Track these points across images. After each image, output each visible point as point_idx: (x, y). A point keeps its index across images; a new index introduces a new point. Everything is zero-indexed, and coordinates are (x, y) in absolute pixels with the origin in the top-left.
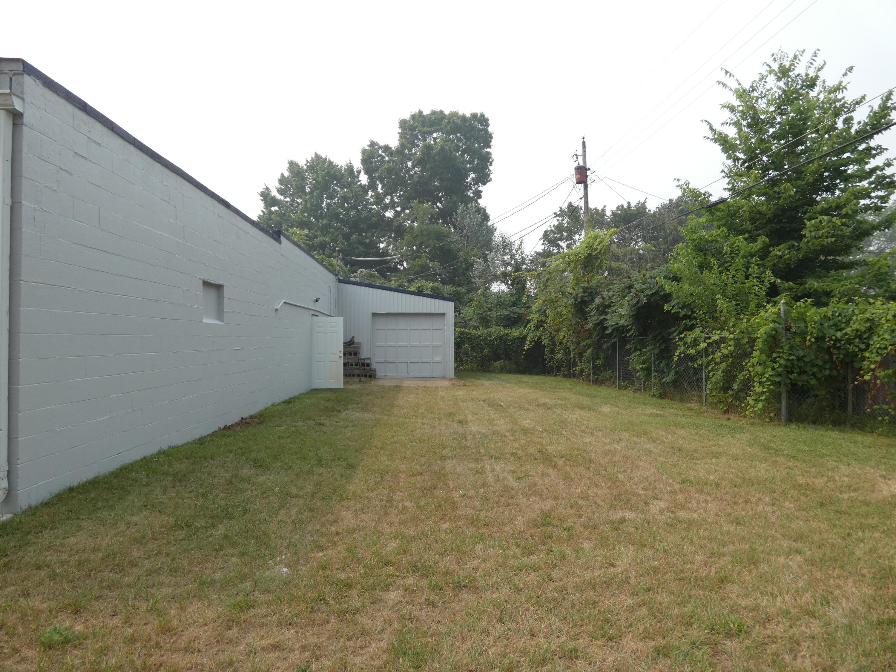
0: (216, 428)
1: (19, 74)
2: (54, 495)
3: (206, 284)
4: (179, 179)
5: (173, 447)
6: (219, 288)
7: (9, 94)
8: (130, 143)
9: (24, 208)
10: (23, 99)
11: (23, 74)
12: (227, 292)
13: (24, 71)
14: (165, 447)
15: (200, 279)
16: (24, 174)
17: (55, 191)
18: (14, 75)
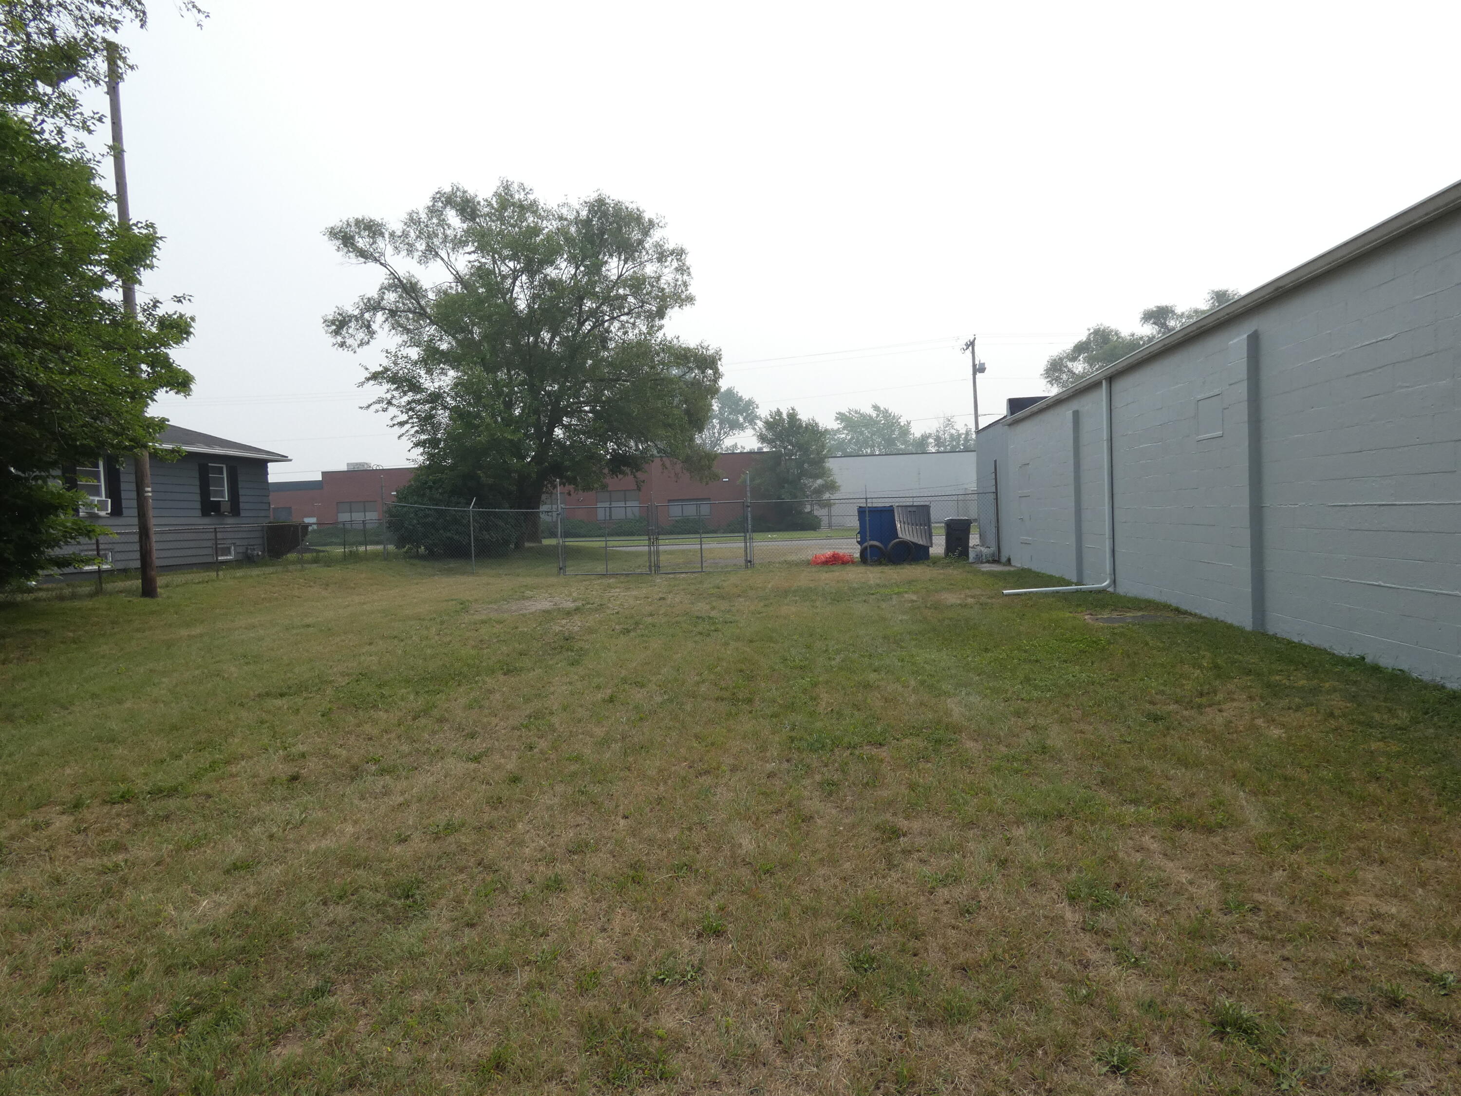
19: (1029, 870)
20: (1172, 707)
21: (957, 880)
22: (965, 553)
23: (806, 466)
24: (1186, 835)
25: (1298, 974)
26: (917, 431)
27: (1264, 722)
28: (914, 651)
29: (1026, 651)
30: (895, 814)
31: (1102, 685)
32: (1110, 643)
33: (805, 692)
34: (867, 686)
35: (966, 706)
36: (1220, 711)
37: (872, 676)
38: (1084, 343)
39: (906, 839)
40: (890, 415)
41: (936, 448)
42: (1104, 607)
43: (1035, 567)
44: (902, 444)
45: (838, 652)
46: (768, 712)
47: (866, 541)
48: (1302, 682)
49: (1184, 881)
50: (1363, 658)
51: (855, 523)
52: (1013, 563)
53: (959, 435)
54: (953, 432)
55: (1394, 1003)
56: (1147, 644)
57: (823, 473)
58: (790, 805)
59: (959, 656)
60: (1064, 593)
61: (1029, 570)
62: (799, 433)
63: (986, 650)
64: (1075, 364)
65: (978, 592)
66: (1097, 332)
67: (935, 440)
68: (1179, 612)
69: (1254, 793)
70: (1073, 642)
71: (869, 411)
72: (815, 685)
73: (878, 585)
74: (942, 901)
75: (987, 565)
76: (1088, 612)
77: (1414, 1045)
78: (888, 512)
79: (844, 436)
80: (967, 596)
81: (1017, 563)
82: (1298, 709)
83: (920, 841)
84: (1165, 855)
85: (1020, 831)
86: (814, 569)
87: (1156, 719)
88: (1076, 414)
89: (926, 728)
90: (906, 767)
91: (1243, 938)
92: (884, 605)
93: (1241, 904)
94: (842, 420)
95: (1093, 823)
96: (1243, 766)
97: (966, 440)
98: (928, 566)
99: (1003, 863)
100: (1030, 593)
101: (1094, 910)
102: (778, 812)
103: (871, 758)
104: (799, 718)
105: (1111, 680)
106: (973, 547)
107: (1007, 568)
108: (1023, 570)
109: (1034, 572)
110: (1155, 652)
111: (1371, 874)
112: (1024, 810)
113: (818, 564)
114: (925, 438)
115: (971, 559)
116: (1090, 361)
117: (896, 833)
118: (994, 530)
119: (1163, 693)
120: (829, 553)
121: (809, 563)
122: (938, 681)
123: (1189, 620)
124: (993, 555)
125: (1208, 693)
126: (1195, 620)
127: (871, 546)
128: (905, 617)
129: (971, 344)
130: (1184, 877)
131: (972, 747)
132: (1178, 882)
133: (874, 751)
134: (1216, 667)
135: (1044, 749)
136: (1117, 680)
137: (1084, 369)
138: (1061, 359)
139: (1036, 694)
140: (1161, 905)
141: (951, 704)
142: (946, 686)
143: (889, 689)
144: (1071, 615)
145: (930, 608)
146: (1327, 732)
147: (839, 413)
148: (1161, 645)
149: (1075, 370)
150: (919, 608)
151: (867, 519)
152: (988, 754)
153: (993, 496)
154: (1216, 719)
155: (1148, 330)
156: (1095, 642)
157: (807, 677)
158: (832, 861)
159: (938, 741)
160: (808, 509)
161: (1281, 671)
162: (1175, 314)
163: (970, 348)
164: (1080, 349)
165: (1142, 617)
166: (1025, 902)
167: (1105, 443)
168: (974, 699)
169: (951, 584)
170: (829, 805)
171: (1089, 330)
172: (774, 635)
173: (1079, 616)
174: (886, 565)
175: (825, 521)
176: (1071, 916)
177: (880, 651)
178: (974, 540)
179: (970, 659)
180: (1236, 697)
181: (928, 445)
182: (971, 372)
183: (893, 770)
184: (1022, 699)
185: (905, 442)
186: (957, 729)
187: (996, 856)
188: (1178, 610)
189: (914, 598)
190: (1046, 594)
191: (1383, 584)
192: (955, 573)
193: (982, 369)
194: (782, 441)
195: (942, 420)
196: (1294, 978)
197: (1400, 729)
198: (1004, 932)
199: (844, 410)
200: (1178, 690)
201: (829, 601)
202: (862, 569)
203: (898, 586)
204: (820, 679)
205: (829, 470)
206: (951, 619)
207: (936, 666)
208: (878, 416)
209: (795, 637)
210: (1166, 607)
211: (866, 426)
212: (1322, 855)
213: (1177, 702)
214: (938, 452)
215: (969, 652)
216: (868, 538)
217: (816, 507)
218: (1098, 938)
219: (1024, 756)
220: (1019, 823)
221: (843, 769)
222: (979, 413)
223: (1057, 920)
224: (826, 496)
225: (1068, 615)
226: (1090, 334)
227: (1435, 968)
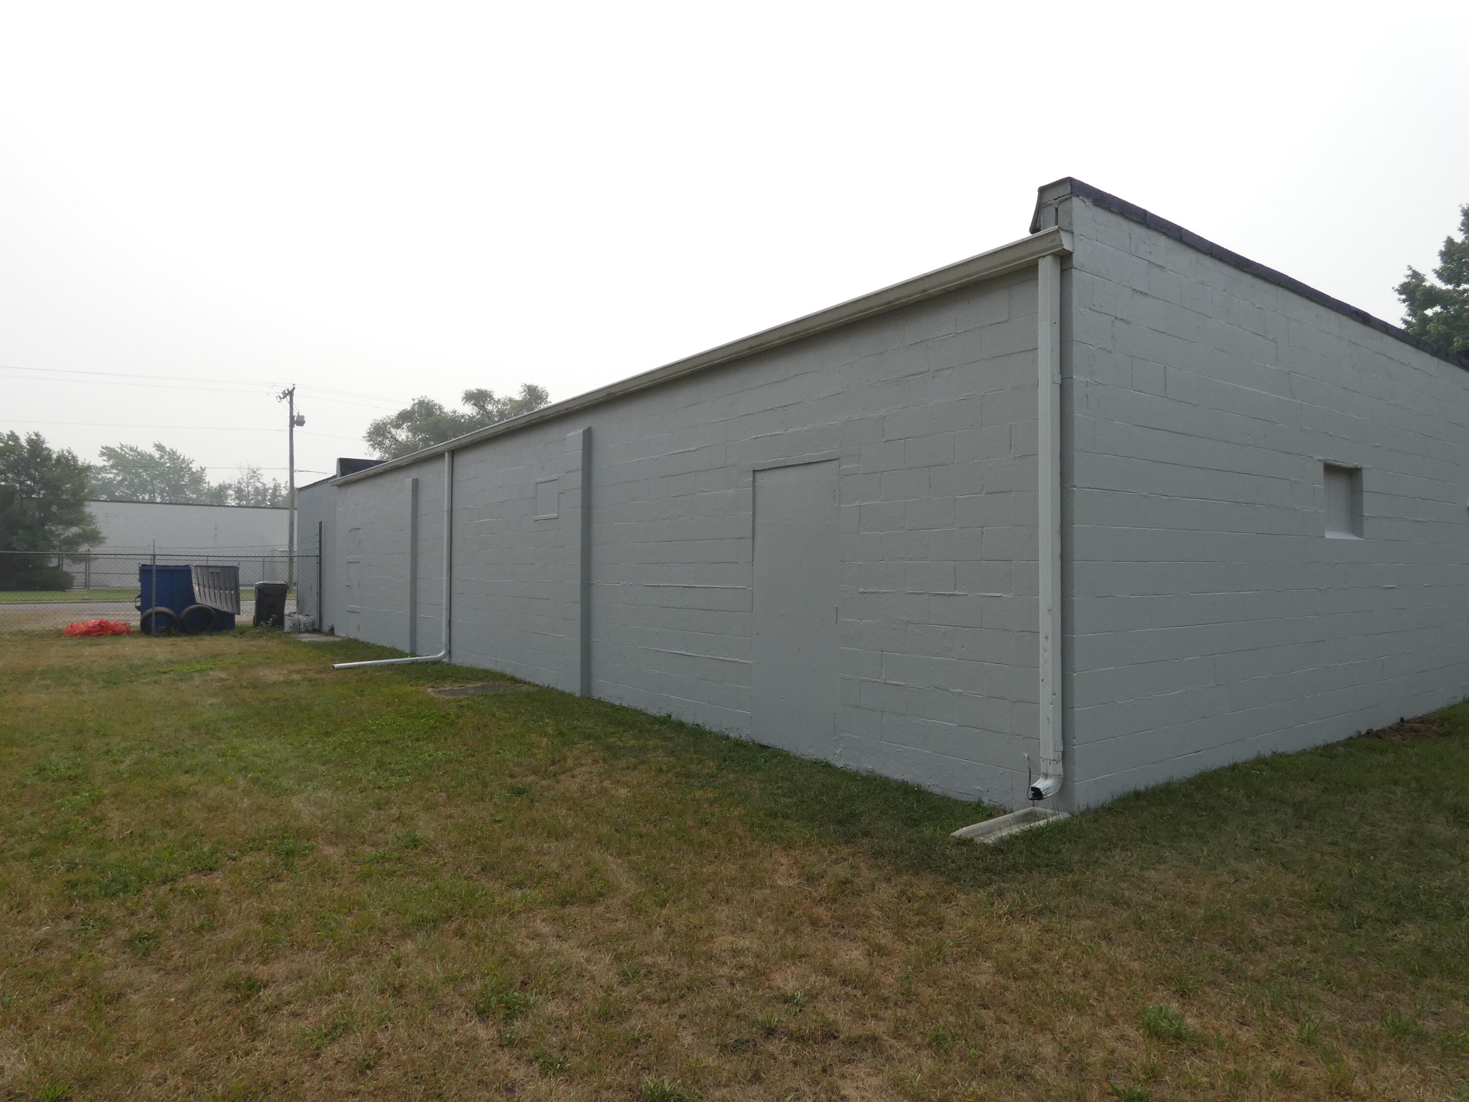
0: (1352, 733)
1: (1067, 199)
2: (1116, 798)
3: (1331, 469)
4: (1281, 291)
5: (1281, 755)
6: (1352, 474)
7: (1057, 231)
8: (1205, 253)
9: (1075, 385)
10: (1072, 232)
11: (1071, 198)
12: (1368, 480)
13: (1072, 193)
14: (1267, 753)
15: (1319, 460)
16: (1076, 337)
17: (1111, 352)
18: (1061, 202)
19: (428, 991)
20: (531, 778)
21: (347, 1027)
22: (279, 621)
23: (54, 508)
24: (573, 911)
25: (696, 1029)
26: (213, 479)
27: (611, 784)
28: (236, 742)
29: (373, 732)
30: (247, 961)
31: (460, 762)
32: (459, 717)
33: (82, 812)
34: (179, 794)
35: (315, 803)
36: (573, 777)
37: (184, 780)
38: (408, 412)
39: (268, 991)
40: (179, 458)
41: (237, 501)
42: (444, 678)
43: (363, 637)
44: (193, 493)
45: (127, 752)
46: (26, 849)
47: (150, 607)
48: (633, 742)
49: (583, 961)
50: (670, 716)
51: (135, 583)
52: (336, 633)
53: (266, 490)
54: (259, 485)
55: (770, 1032)
56: (494, 716)
57: (81, 519)
58: (81, 984)
59: (296, 744)
60: (399, 665)
61: (356, 641)
62: (46, 466)
63: (327, 734)
64: (399, 431)
65: (302, 666)
66: (421, 403)
67: (236, 492)
68: (515, 681)
69: (619, 855)
70: (422, 718)
71: (148, 448)
72: (99, 801)
73: (171, 661)
74: (332, 1063)
75: (306, 635)
76: (430, 685)
77: (791, 1066)
78: (186, 571)
79: (112, 476)
80: (290, 672)
81: (342, 633)
82: (635, 767)
83: (287, 989)
84: (558, 937)
85: (409, 947)
86: (70, 642)
87: (520, 792)
88: (416, 483)
89: (271, 838)
90: (251, 893)
91: (643, 1006)
92: (183, 686)
93: (637, 972)
94: (110, 457)
95: (484, 918)
96: (604, 829)
97: (274, 495)
98: (235, 636)
99: (398, 991)
100: (363, 666)
101: (508, 1019)
102: (64, 998)
103: (201, 892)
104: (81, 851)
105: (468, 756)
106: (289, 615)
107: (331, 639)
108: (350, 640)
109: (363, 643)
110: (502, 723)
111: (722, 913)
112: (408, 919)
113: (76, 635)
114: (222, 491)
115: (286, 629)
116: (414, 430)
117: (253, 986)
118: (315, 597)
119: (519, 764)
120: (92, 621)
121: (59, 634)
122: (277, 777)
123: (525, 688)
124: (313, 624)
125: (559, 761)
126: (531, 689)
127: (158, 613)
128: (214, 700)
129: (290, 393)
130: (581, 955)
131: (333, 853)
132: (577, 963)
133: (204, 881)
134: (561, 734)
135: (415, 843)
136: (474, 756)
137: (408, 437)
138: (385, 424)
139: (394, 780)
140: (568, 994)
141: (297, 803)
142: (286, 782)
143: (212, 794)
144: (414, 688)
145: (246, 688)
146: (662, 786)
147: (107, 448)
148: (507, 715)
149: (398, 437)
150: (232, 687)
151: (154, 579)
152: (354, 858)
153: (316, 560)
154: (571, 785)
155: (468, 410)
156: (443, 717)
157: (84, 790)
158: (166, 1052)
159: (290, 853)
160: (54, 563)
161: (614, 733)
162: (493, 399)
163: (288, 397)
164: (404, 417)
165: (483, 687)
166: (433, 1034)
167: (445, 515)
168: (324, 794)
169: (269, 658)
170: (146, 969)
171: (414, 400)
172: (18, 735)
173: (421, 689)
174: (179, 636)
175: (79, 579)
176: (484, 1033)
177: (189, 745)
178: (290, 607)
179: (309, 746)
180: (583, 762)
181: (226, 496)
182: (288, 424)
183: (236, 901)
184: (380, 788)
185: (197, 491)
186: (309, 834)
187: (389, 984)
188: (514, 680)
189: (224, 675)
190: (382, 667)
191: (685, 653)
192: (270, 644)
193: (301, 422)
194: (18, 474)
195: (245, 472)
196: (693, 1034)
197: (712, 777)
198: (418, 1079)
199: (114, 445)
200: (533, 760)
201: (101, 684)
202: (144, 641)
203: (198, 662)
204: (106, 792)
205: (90, 516)
206: (276, 700)
207: (268, 758)
208: (162, 457)
209: (54, 736)
210: (502, 676)
211: (145, 467)
212: (685, 904)
213: (534, 773)
214: (239, 506)
215: (307, 738)
216: (153, 603)
217: (66, 561)
218: (516, 1052)
219: (396, 854)
220: (405, 935)
221: (162, 913)
222: (295, 468)
223: (472, 1043)
224: (83, 548)
225: (411, 688)
226: (415, 405)
227: (786, 988)
